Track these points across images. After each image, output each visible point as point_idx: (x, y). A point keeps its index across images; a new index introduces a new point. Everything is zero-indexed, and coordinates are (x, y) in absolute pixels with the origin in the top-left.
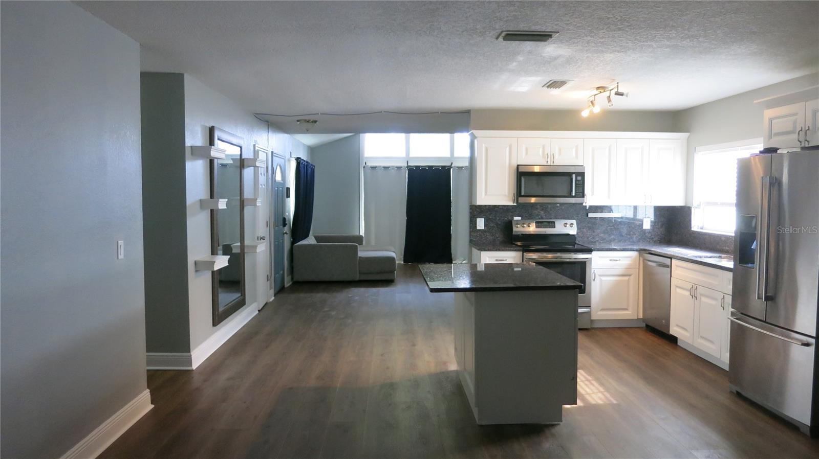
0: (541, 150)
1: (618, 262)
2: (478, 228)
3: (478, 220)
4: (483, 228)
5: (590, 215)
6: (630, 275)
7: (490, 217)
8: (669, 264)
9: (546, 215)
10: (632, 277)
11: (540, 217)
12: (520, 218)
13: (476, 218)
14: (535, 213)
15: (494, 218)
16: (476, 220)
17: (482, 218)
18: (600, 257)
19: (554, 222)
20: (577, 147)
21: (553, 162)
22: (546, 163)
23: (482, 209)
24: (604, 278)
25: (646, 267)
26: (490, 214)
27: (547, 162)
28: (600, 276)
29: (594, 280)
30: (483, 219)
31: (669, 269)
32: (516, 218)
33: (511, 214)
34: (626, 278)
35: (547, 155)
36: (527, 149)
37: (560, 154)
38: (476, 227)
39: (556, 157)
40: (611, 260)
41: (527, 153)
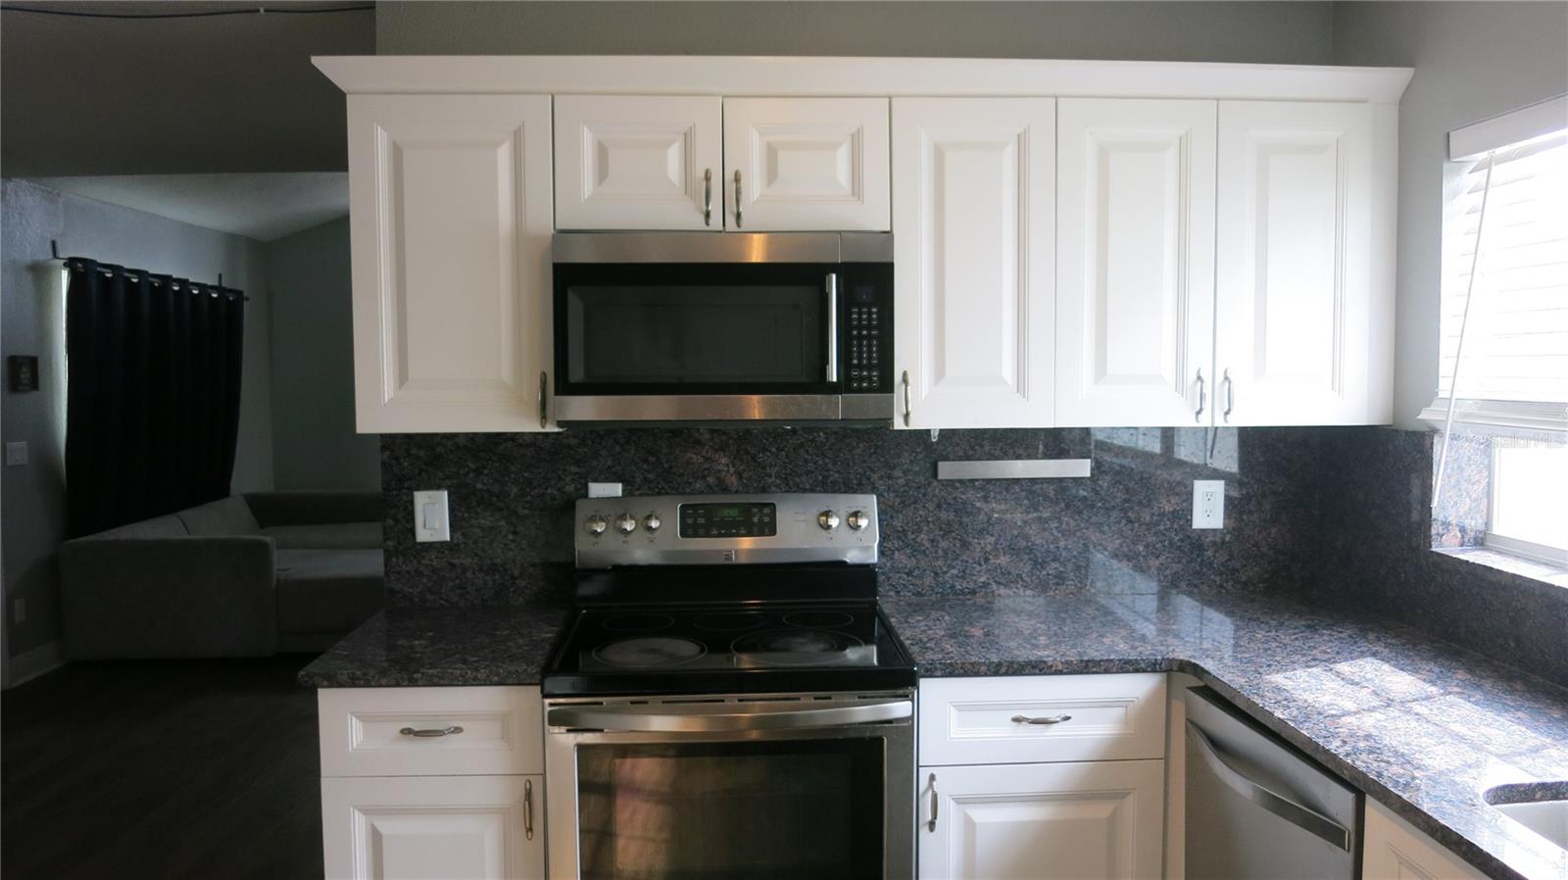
0: (674, 157)
1: (1053, 730)
2: (423, 535)
3: (421, 498)
4: (448, 539)
5: (947, 470)
6: (1118, 795)
7: (479, 486)
8: (1347, 821)
9: (740, 475)
10: (1130, 805)
11: (711, 480)
12: (616, 489)
13: (412, 490)
14: (689, 463)
15: (496, 488)
16: (412, 502)
17: (439, 488)
18: (961, 708)
19: (772, 507)
20: (856, 142)
21: (738, 216)
22: (702, 218)
23: (439, 449)
24: (982, 816)
25: (1201, 793)
26: (478, 472)
27: (707, 215)
28: (961, 801)
29: (932, 825)
30: (445, 493)
31: (1347, 858)
32: (598, 490)
33: (574, 469)
34: (1102, 811)
35: (708, 178)
36: (602, 152)
37: (772, 174)
38: (412, 531)
39: (754, 188)
40: (1017, 720)
41: (602, 172)
